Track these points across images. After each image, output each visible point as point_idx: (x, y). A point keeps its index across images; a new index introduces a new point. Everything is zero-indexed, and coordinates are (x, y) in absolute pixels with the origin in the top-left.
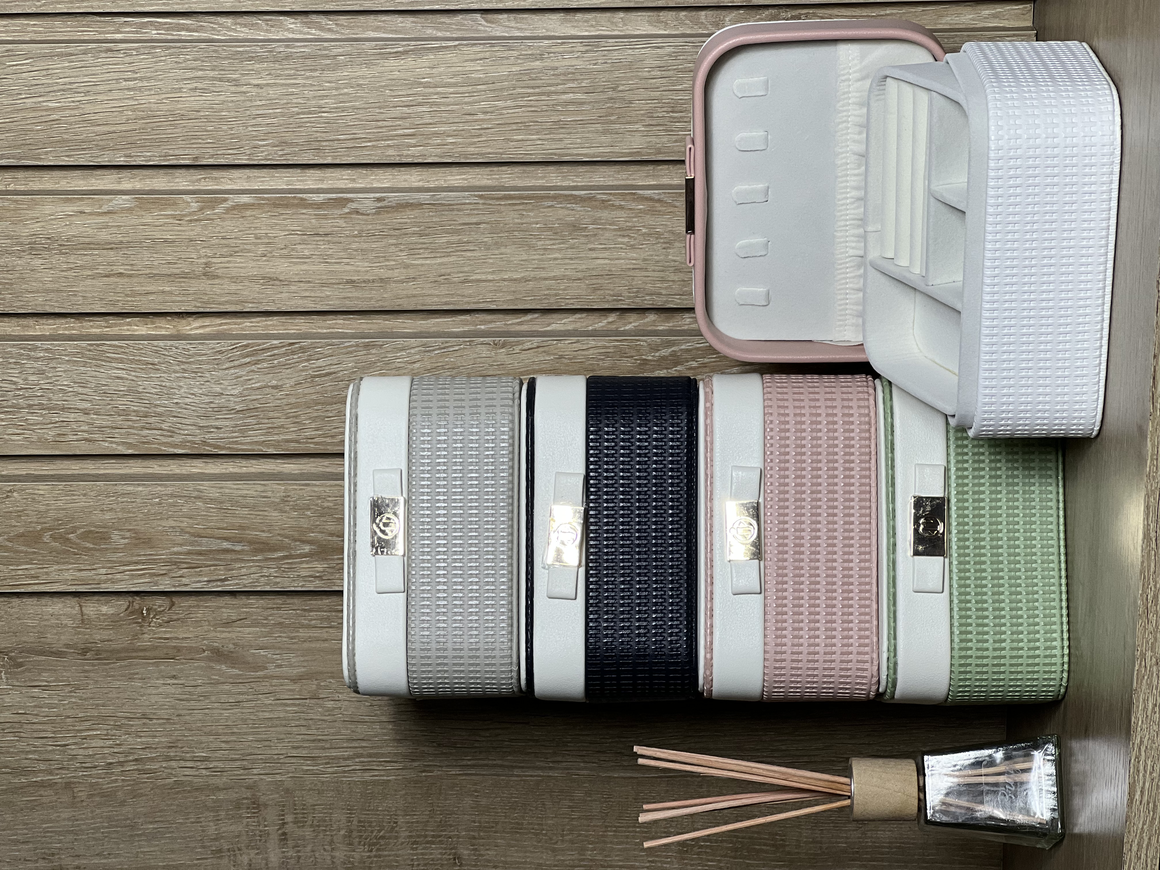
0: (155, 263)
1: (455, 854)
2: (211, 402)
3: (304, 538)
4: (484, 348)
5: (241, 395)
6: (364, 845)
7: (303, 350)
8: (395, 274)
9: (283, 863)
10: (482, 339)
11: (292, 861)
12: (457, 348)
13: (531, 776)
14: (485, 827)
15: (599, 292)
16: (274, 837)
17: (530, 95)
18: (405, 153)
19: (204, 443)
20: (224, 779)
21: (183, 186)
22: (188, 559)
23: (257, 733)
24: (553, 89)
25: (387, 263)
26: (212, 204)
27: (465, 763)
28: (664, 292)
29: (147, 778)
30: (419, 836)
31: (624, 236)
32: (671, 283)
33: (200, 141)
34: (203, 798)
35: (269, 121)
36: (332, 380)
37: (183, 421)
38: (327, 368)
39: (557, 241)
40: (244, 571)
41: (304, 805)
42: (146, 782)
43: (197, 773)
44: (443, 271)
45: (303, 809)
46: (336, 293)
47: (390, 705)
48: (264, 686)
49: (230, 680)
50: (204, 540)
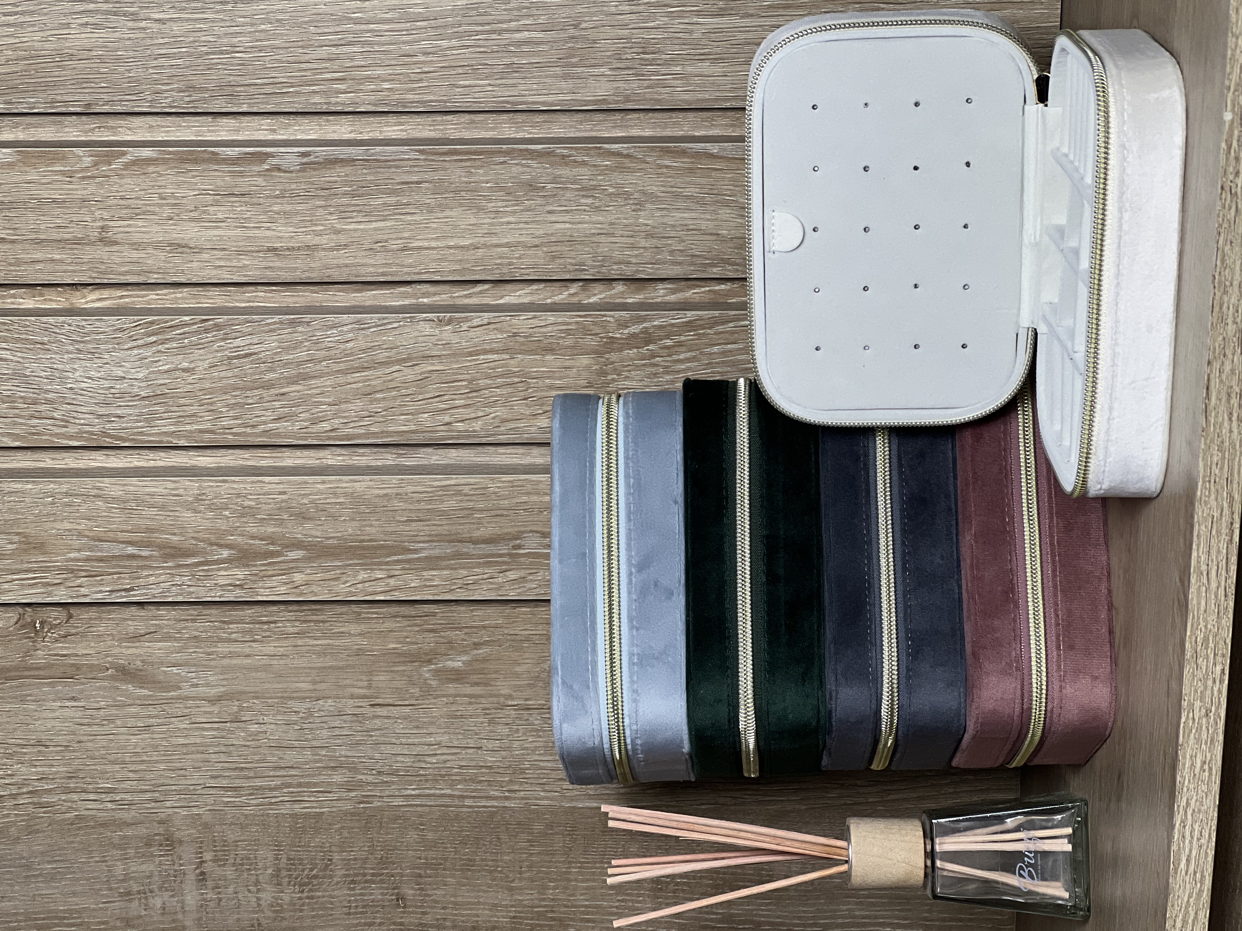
0: (43, 227)
1: (398, 894)
2: (112, 388)
3: (222, 542)
4: (427, 325)
5: (146, 379)
6: (294, 886)
7: (218, 327)
8: (323, 240)
9: (202, 906)
10: (424, 315)
11: (211, 904)
12: (395, 325)
13: (484, 807)
14: (432, 864)
15: (558, 261)
16: (191, 877)
17: (478, 33)
18: (333, 100)
19: (105, 434)
20: (133, 813)
21: (74, 136)
22: (87, 566)
23: (170, 761)
24: (504, 26)
25: (314, 228)
26: (109, 159)
27: (409, 792)
28: (634, 260)
29: (44, 813)
30: (356, 875)
31: (587, 197)
32: (642, 251)
33: (93, 85)
34: (109, 834)
35: (174, 62)
36: (252, 362)
37: (79, 409)
38: (246, 348)
39: (510, 203)
40: (152, 579)
41: (225, 841)
42: (43, 817)
43: (101, 806)
44: (380, 237)
45: (224, 846)
46: (256, 262)
47: (322, 728)
48: (178, 708)
49: (138, 702)
50: (106, 545)
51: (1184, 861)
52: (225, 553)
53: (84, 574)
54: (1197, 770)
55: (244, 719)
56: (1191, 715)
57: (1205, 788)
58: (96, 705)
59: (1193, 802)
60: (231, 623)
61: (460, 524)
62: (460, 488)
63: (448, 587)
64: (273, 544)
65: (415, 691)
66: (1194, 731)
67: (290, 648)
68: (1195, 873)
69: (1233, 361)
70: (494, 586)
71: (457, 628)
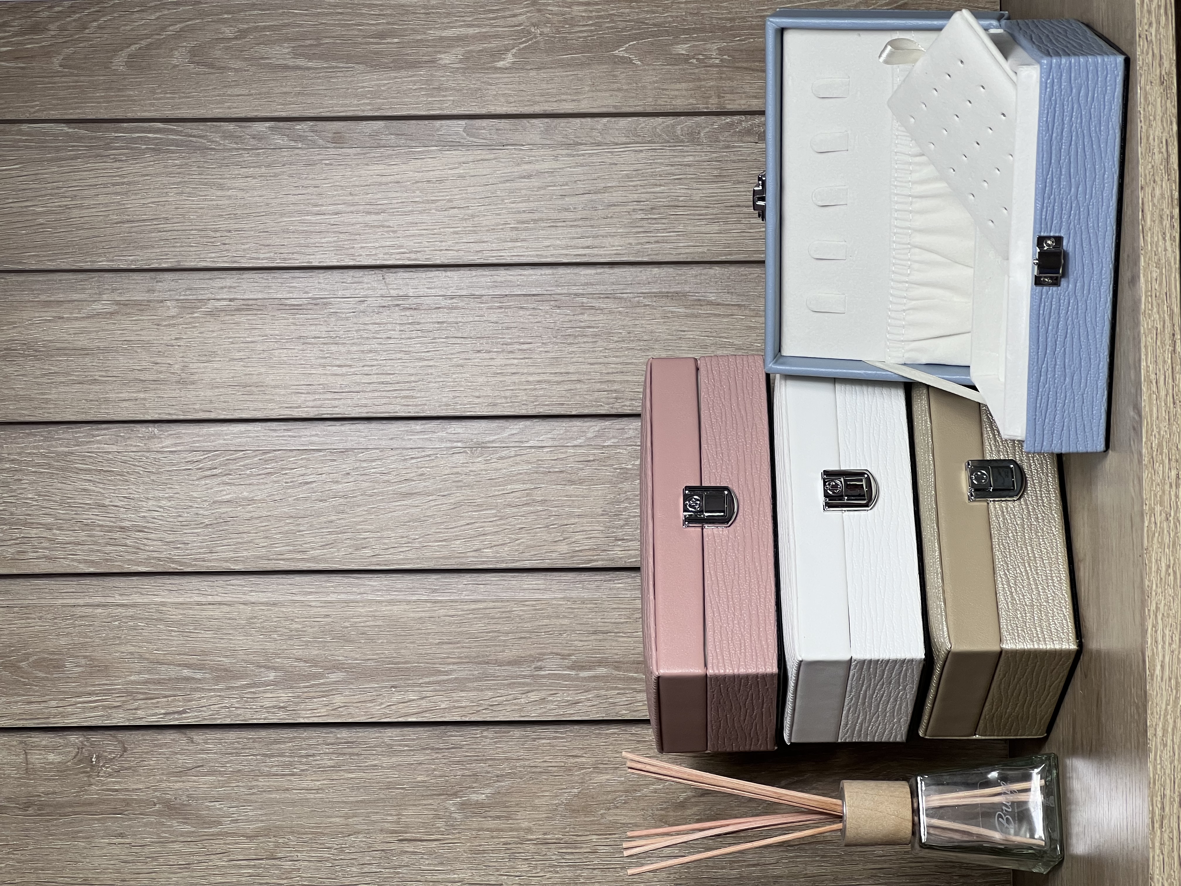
3: (270, 664)
4: (461, 457)
5: (210, 508)
7: (276, 459)
12: (433, 457)
15: (578, 397)
19: (170, 560)
22: (145, 688)
31: (603, 339)
36: (305, 492)
37: (149, 536)
38: (300, 478)
40: (205, 701)
47: (353, 865)
48: (217, 845)
49: (181, 839)
50: (163, 668)
51: (1158, 668)
52: (272, 675)
53: (142, 697)
54: (1163, 574)
55: (279, 855)
56: (1153, 519)
57: (1171, 591)
58: (142, 842)
59: (1161, 606)
60: (274, 756)
61: (488, 646)
62: (488, 611)
63: (475, 708)
64: (316, 666)
65: (440, 824)
66: (1157, 535)
67: (325, 782)
68: (1170, 679)
69: (1162, 186)
70: (517, 707)
71: (482, 760)
